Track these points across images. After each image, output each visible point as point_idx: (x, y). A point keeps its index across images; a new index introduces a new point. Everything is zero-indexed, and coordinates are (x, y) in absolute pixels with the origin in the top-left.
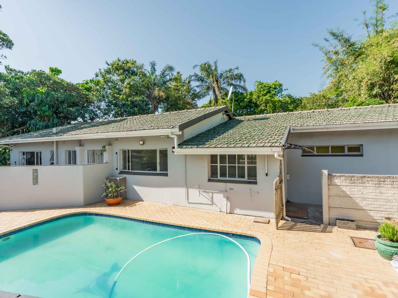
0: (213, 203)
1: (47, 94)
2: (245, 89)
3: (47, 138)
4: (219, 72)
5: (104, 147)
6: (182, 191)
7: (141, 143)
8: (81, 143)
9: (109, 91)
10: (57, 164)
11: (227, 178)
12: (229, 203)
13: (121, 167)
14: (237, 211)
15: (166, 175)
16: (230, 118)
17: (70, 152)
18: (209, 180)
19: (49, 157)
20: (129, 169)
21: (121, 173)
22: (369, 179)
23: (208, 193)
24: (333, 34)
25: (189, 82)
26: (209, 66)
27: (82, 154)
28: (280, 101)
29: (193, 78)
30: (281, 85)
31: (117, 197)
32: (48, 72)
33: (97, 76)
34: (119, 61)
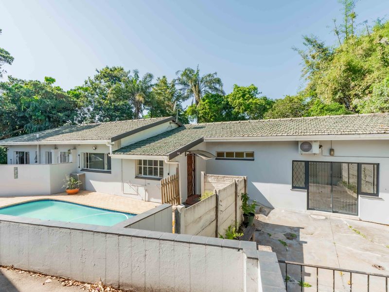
0: (138, 194)
1: (40, 102)
2: (222, 92)
3: (31, 142)
4: (201, 76)
5: (69, 150)
6: (119, 184)
7: (94, 148)
8: (56, 147)
9: (97, 96)
10: (40, 163)
11: (148, 176)
12: (147, 194)
13: (82, 166)
14: (152, 199)
15: (110, 172)
16: (179, 126)
17: (49, 153)
18: (137, 177)
19: (35, 157)
20: (87, 167)
21: (83, 170)
22: (227, 178)
23: (135, 186)
24: (308, 40)
25: (173, 86)
26: (191, 71)
27: (56, 155)
28: (256, 103)
29: (177, 82)
30: (255, 89)
31: (74, 188)
32: (43, 81)
33: (86, 83)
34: (108, 68)
